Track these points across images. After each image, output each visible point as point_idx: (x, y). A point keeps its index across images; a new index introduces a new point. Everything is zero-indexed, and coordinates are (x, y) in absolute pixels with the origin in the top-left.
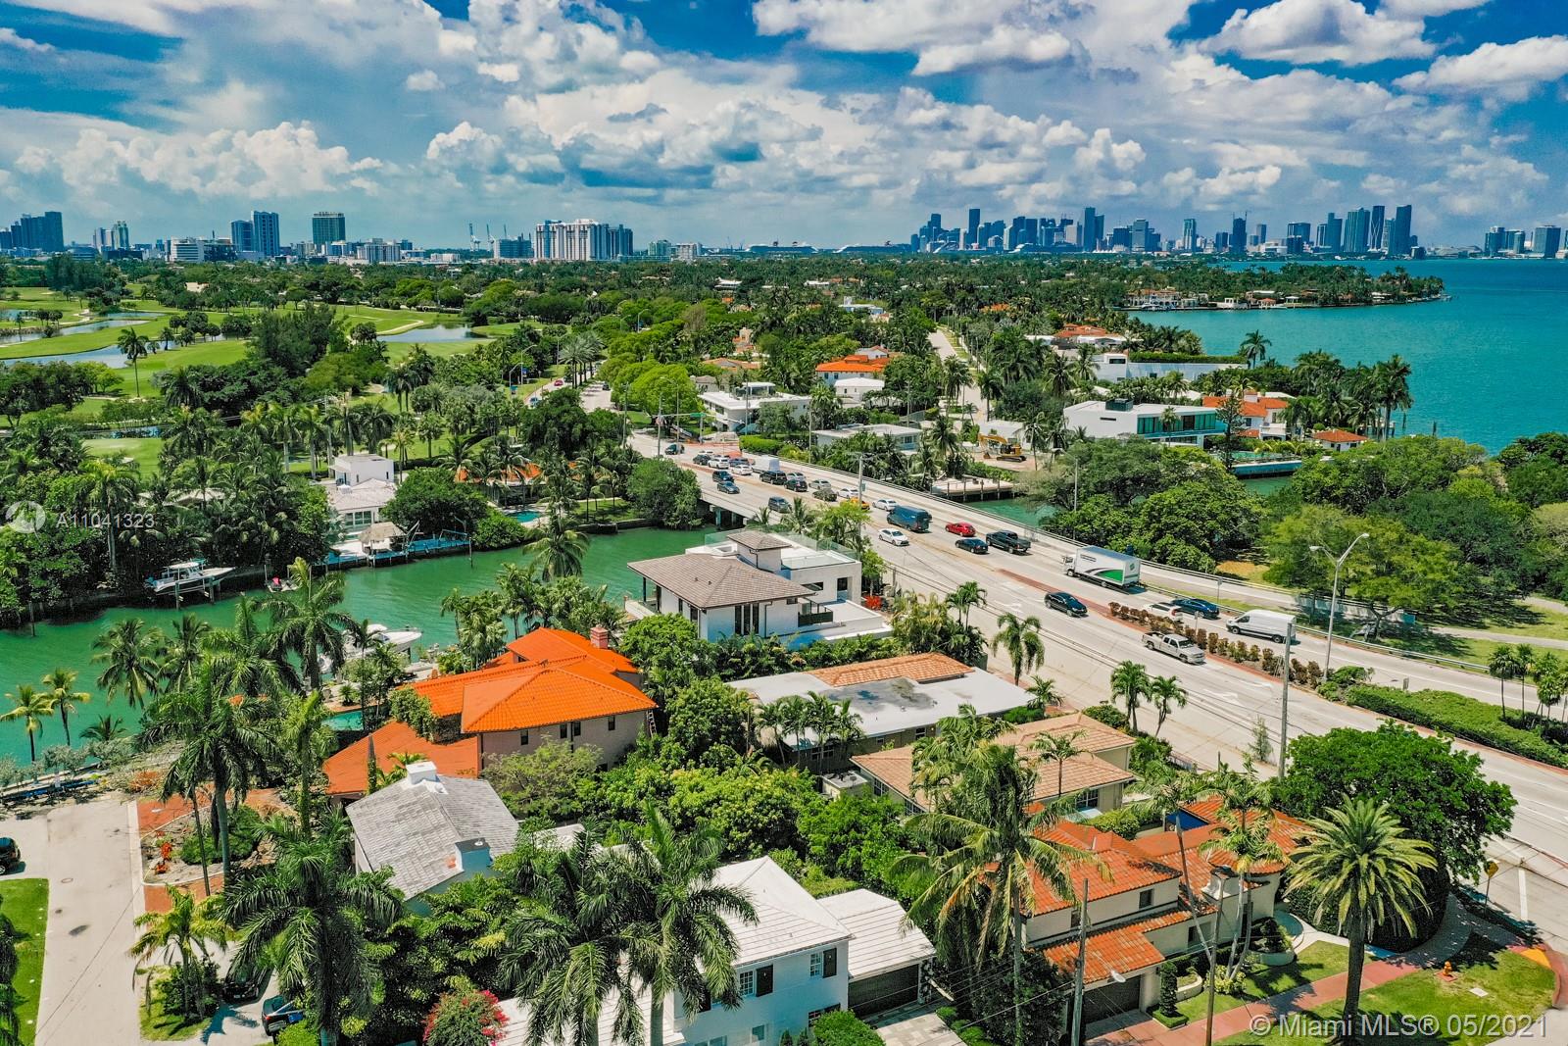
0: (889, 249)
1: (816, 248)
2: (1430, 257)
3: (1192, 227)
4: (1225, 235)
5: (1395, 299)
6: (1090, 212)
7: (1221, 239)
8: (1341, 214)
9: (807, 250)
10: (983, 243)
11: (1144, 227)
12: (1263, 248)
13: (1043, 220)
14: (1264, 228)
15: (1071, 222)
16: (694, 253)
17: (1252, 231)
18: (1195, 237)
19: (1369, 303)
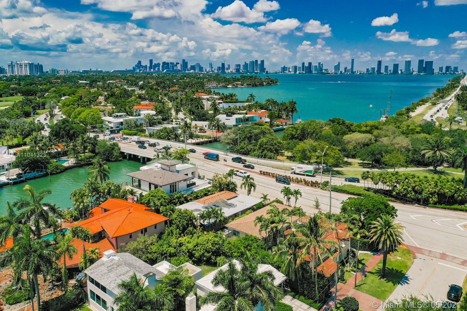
0: (127, 71)
1: (104, 71)
2: (269, 73)
3: (211, 65)
4: (220, 67)
5: (269, 84)
6: (184, 61)
7: (219, 68)
8: (248, 62)
9: (101, 71)
10: (154, 69)
11: (198, 65)
12: (229, 71)
13: (171, 63)
14: (229, 65)
15: (179, 63)
16: (65, 73)
17: (226, 66)
18: (212, 68)
19: (263, 85)
